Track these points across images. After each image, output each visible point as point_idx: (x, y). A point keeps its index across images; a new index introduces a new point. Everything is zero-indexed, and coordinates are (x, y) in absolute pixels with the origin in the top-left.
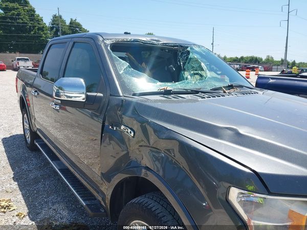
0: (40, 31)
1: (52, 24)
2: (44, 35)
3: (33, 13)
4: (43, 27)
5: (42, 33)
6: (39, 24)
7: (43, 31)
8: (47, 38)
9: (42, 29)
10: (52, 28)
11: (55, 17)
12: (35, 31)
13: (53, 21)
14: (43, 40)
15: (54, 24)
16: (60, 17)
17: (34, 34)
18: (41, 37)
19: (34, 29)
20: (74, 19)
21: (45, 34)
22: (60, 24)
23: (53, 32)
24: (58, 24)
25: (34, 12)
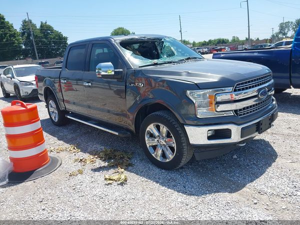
0: (12, 38)
1: (22, 30)
2: (16, 42)
3: (2, 21)
4: (15, 34)
5: (14, 39)
6: (10, 31)
7: (15, 37)
8: (20, 44)
9: (14, 35)
10: (23, 34)
11: (25, 22)
12: (7, 39)
13: (24, 26)
14: (16, 46)
15: (25, 29)
16: (30, 21)
17: (6, 41)
18: (14, 43)
19: (5, 36)
20: (44, 22)
21: (17, 40)
22: (31, 28)
23: (24, 38)
24: (29, 29)
25: (4, 19)
